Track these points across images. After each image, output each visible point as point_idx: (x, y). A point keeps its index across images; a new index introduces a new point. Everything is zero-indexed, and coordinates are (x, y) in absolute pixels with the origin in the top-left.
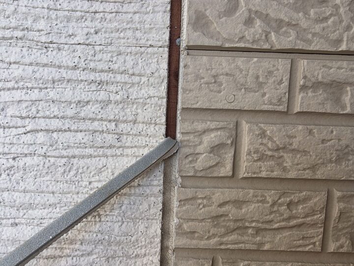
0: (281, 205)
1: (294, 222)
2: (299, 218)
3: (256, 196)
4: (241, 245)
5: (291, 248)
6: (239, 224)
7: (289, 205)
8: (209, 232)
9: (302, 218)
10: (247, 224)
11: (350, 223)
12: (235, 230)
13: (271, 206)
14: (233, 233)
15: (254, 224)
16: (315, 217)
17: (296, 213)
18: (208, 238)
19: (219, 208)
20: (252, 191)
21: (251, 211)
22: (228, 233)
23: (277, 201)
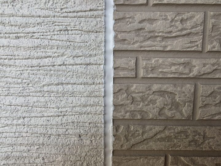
0: (177, 21)
1: (184, 32)
2: (187, 29)
3: (161, 16)
4: (153, 48)
5: (183, 49)
6: (152, 34)
7: (182, 21)
8: (134, 39)
9: (190, 29)
10: (156, 34)
11: (219, 32)
12: (149, 38)
13: (170, 22)
14: (148, 40)
15: (160, 34)
16: (198, 28)
17: (185, 26)
18: (133, 43)
19: (139, 24)
20: (159, 13)
21: (158, 26)
22: (145, 40)
23: (174, 18)
